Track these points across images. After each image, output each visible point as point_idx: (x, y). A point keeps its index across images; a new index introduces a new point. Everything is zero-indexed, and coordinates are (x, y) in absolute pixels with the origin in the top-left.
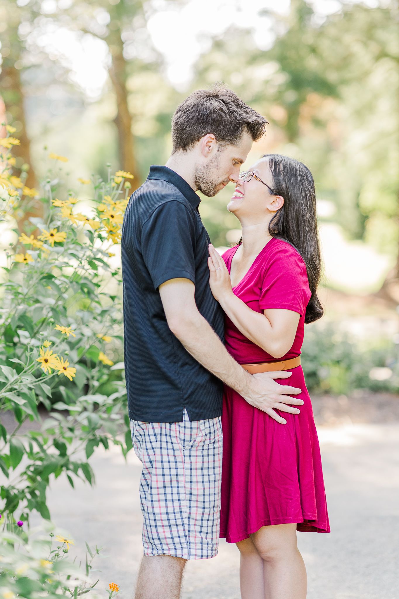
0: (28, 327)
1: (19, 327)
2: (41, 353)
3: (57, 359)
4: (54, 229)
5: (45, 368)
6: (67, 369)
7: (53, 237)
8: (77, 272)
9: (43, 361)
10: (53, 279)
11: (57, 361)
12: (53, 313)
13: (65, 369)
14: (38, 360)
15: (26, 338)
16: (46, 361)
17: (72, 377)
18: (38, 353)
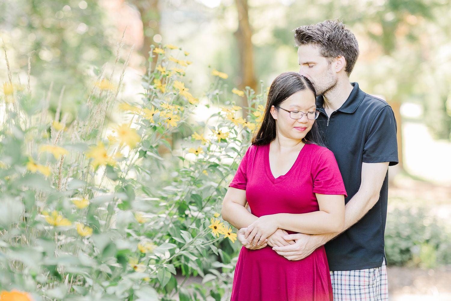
0: (198, 202)
1: (191, 203)
2: (212, 222)
3: (223, 227)
5: (214, 233)
6: (231, 234)
7: (220, 135)
8: (236, 162)
9: (213, 228)
10: (218, 167)
11: (224, 228)
12: (217, 192)
13: (229, 234)
14: (210, 226)
15: (195, 211)
16: (215, 228)
17: (234, 240)
18: (209, 222)
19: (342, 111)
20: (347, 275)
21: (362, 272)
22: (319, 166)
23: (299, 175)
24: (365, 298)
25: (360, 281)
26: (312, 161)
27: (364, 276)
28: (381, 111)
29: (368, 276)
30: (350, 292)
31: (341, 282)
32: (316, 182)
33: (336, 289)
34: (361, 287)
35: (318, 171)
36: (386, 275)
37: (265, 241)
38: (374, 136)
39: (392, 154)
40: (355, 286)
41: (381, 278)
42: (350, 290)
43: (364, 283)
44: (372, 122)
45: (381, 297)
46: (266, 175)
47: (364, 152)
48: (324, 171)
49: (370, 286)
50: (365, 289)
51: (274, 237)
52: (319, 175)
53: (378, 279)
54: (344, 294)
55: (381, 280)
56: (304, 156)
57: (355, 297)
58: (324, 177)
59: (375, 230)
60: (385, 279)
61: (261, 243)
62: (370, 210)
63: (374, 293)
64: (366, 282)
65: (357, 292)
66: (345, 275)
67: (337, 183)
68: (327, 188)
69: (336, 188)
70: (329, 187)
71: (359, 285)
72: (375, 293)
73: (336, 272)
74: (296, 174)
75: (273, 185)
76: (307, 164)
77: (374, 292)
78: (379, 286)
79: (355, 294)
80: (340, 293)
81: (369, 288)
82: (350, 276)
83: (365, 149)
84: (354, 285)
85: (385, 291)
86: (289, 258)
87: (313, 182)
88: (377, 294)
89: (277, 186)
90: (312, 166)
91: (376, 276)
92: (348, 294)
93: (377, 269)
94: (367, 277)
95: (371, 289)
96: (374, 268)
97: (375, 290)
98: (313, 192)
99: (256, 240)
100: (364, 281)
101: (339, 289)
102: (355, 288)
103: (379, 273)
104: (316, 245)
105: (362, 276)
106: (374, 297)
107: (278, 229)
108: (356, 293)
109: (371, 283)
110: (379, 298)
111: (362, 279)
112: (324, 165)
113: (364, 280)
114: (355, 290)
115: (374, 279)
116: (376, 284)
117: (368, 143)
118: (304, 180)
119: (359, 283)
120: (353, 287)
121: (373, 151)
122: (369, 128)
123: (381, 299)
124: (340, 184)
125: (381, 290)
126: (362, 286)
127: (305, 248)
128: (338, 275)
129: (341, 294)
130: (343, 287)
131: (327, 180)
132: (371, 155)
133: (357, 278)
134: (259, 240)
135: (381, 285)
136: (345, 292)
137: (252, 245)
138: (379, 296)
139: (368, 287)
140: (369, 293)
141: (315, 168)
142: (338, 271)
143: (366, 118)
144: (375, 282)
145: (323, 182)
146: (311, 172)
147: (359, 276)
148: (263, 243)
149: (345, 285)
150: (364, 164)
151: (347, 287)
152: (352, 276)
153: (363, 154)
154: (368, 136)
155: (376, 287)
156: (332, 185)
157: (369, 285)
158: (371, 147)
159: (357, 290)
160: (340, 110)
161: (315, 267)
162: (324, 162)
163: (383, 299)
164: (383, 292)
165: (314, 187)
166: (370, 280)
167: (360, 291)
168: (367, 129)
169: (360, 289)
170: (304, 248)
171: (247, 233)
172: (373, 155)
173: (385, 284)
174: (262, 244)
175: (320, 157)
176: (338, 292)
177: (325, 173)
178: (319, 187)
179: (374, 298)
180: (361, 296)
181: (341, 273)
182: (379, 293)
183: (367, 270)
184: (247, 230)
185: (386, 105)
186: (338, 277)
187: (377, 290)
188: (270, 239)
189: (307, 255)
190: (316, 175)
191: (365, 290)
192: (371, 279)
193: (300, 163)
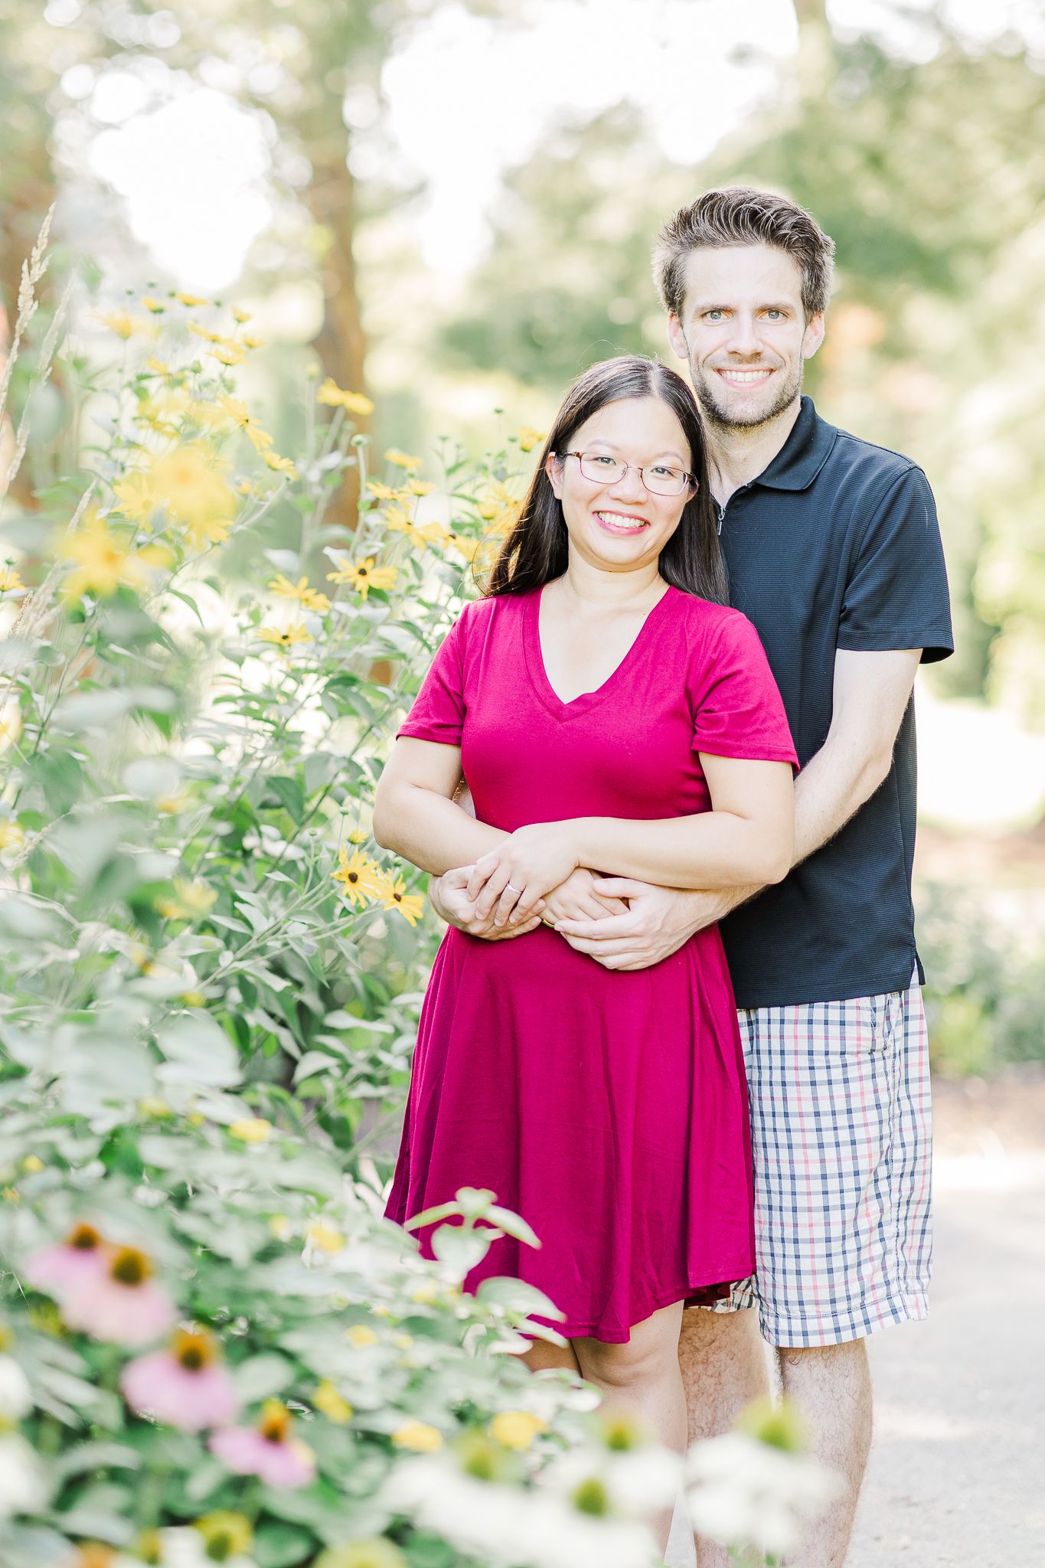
0: (291, 803)
2: (341, 859)
3: (378, 874)
4: (367, 558)
5: (350, 896)
6: (403, 898)
7: (366, 577)
9: (345, 880)
10: (355, 688)
11: (378, 878)
13: (397, 898)
14: (333, 875)
15: (272, 840)
16: (353, 878)
17: (416, 918)
18: (333, 858)
19: (767, 485)
20: (802, 1022)
21: (851, 1008)
22: (713, 664)
23: (647, 691)
24: (862, 1094)
25: (843, 1038)
26: (690, 648)
27: (859, 1023)
28: (896, 485)
29: (869, 1020)
30: (813, 1075)
31: (782, 1044)
32: (705, 718)
33: (765, 1068)
34: (850, 1059)
35: (712, 680)
36: (921, 1017)
37: (536, 909)
38: (877, 563)
39: (932, 624)
40: (830, 1056)
41: (906, 1028)
42: (812, 1068)
43: (859, 1046)
44: (868, 518)
45: (907, 1089)
46: (531, 693)
47: (845, 615)
48: (733, 683)
49: (877, 1055)
50: (859, 1063)
51: (564, 893)
52: (715, 694)
53: (899, 1031)
54: (791, 1083)
55: (906, 1035)
56: (660, 631)
57: (831, 1091)
58: (731, 702)
59: (885, 868)
60: (921, 1033)
61: (522, 914)
62: (865, 804)
63: (888, 1078)
64: (862, 1042)
65: (837, 1074)
66: (796, 1022)
67: (771, 723)
68: (739, 737)
69: (768, 741)
70: (745, 735)
71: (843, 1053)
72: (890, 1078)
73: (762, 1013)
74: (635, 687)
75: (559, 726)
76: (672, 658)
77: (887, 1075)
78: (903, 1055)
79: (830, 1082)
80: (780, 1080)
81: (873, 1061)
82: (810, 1022)
83: (849, 604)
84: (827, 1053)
85: (920, 1071)
86: (610, 962)
87: (694, 717)
88: (897, 1081)
89: (571, 729)
90: (690, 665)
91: (893, 1021)
92: (805, 1083)
93: (895, 1000)
94: (865, 1024)
95: (879, 1064)
96: (885, 993)
97: (889, 1069)
98: (693, 748)
99: (504, 906)
100: (859, 1039)
101: (776, 1068)
102: (827, 1061)
103: (902, 1011)
104: (697, 920)
105: (851, 1024)
106: (888, 1089)
107: (578, 867)
108: (833, 1078)
109: (879, 1045)
110: (903, 1094)
111: (850, 1031)
112: (731, 662)
113: (859, 1034)
114: (828, 1067)
115: (886, 1031)
116: (892, 1048)
117: (856, 587)
118: (663, 706)
119: (843, 1045)
120: (823, 1058)
121: (874, 614)
122: (859, 539)
123: (909, 1097)
124: (779, 728)
125: (906, 1066)
126: (851, 1053)
127: (663, 926)
128: (769, 1020)
129: (784, 1084)
130: (790, 1061)
131: (742, 712)
132: (866, 624)
133: (835, 1030)
134: (516, 905)
135: (906, 1050)
136: (797, 1076)
137: (491, 924)
138: (903, 1087)
139: (868, 1057)
140: (874, 1076)
141: (702, 669)
142: (769, 1007)
143: (845, 506)
144: (890, 1043)
145: (727, 719)
146: (686, 683)
147: (843, 1023)
148: (530, 914)
149: (796, 1053)
150: (842, 655)
151: (804, 1060)
152: (819, 1022)
153: (840, 621)
154: (855, 565)
155: (895, 1057)
156: (755, 727)
157: (872, 1051)
158: (867, 600)
159: (836, 1067)
160: (761, 482)
161: (695, 990)
162: (731, 652)
163: (915, 1096)
164: (913, 1073)
165: (695, 732)
166: (876, 1035)
167: (845, 1073)
168: (854, 542)
169: (845, 1066)
170: (658, 927)
171: (476, 882)
172: (873, 626)
173: (921, 1048)
174: (525, 919)
175: (717, 635)
176: (771, 1076)
177: (736, 689)
178: (714, 732)
179: (889, 1095)
180: (847, 1088)
181: (782, 1013)
182: (903, 1078)
183: (865, 1002)
184: (475, 872)
185: (910, 466)
186: (769, 1029)
187: (897, 1068)
188: (553, 901)
189: (667, 951)
190: (705, 693)
191: (859, 1069)
192: (878, 1031)
193: (650, 653)
